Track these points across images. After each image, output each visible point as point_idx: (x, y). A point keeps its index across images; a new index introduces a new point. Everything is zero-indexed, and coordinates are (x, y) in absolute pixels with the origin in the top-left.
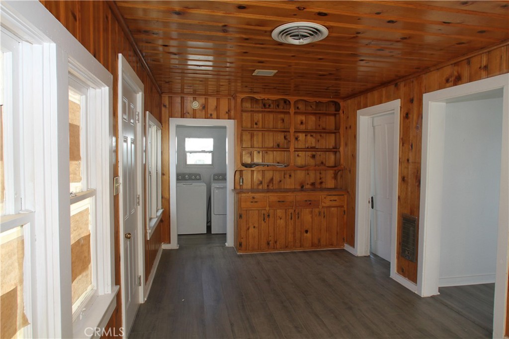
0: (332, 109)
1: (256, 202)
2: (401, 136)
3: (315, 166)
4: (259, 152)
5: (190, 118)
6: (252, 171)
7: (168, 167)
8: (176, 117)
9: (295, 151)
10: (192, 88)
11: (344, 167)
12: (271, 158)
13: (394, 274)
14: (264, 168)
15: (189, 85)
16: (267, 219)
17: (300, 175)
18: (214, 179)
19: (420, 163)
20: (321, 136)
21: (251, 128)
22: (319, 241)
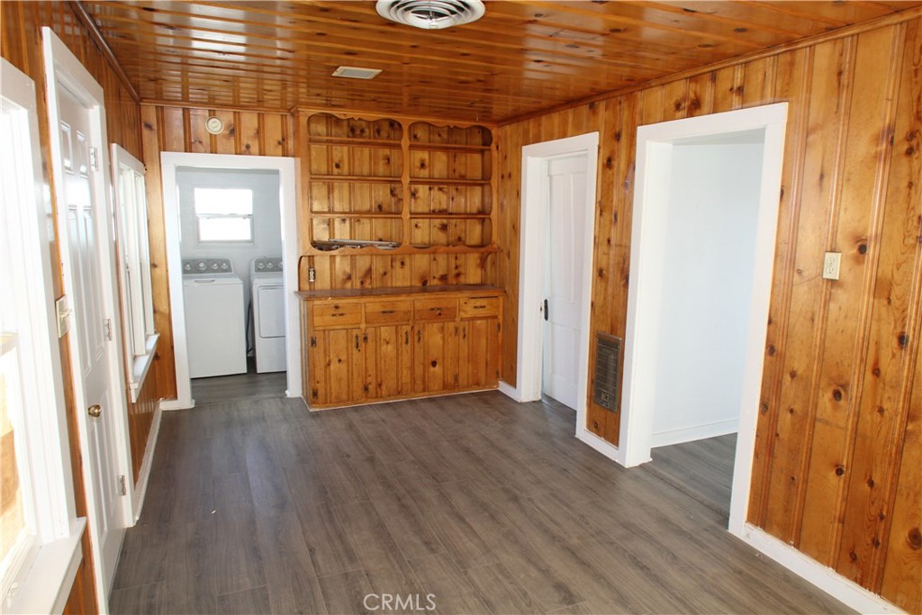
0: (477, 140)
1: (341, 315)
2: (599, 199)
3: (448, 245)
4: (344, 220)
5: (206, 152)
6: (333, 257)
7: (162, 252)
8: (175, 151)
9: (411, 218)
10: (206, 92)
11: (499, 247)
12: (366, 231)
13: (583, 432)
14: (354, 251)
15: (200, 87)
16: (362, 344)
17: (421, 261)
18: (258, 270)
19: (628, 247)
20: (457, 189)
21: (328, 175)
22: (456, 378)
